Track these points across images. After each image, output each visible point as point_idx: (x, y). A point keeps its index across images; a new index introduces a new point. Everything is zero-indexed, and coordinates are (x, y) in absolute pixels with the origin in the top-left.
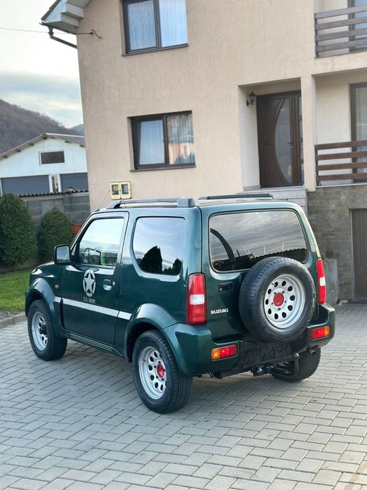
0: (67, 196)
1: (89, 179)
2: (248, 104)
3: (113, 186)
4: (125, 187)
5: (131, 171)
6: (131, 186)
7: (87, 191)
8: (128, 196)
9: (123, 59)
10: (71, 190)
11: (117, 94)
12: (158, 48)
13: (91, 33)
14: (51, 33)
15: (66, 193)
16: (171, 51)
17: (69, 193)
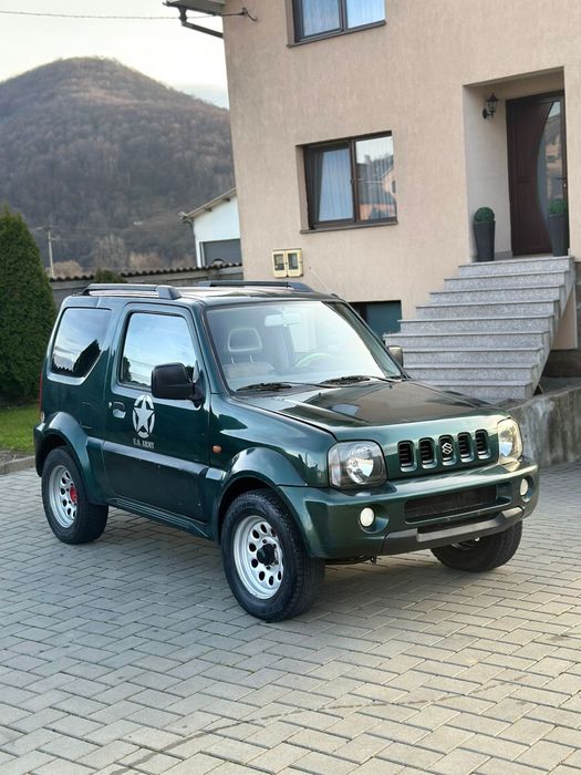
0: (214, 272)
1: (243, 247)
2: (485, 115)
3: (275, 256)
4: (294, 257)
5: (302, 232)
6: (302, 257)
7: (241, 265)
8: (297, 273)
9: (290, 52)
10: (219, 263)
11: (281, 108)
12: (343, 31)
13: (243, 14)
14: (183, 18)
15: (210, 268)
16: (361, 34)
17: (216, 268)
